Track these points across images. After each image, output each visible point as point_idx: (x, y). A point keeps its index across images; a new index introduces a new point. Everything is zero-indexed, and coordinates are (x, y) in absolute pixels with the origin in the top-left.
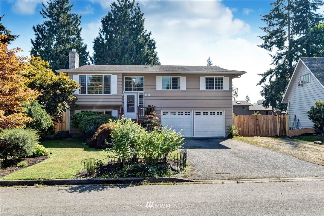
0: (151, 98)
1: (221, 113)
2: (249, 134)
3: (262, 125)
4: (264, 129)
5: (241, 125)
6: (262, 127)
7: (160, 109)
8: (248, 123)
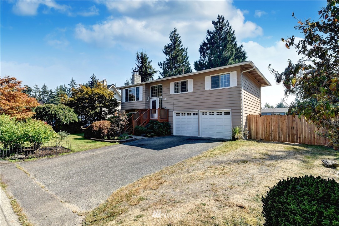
0: (168, 101)
1: (229, 113)
2: (279, 140)
3: (302, 128)
4: (305, 134)
5: (268, 127)
6: (302, 131)
7: (172, 110)
8: (279, 125)
